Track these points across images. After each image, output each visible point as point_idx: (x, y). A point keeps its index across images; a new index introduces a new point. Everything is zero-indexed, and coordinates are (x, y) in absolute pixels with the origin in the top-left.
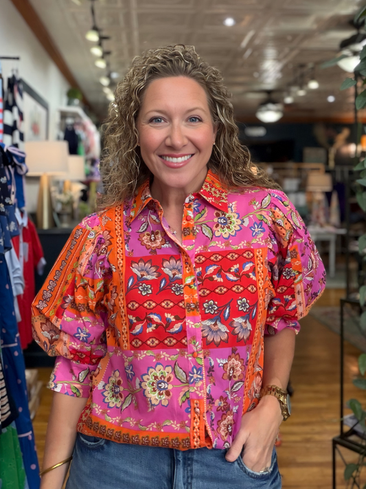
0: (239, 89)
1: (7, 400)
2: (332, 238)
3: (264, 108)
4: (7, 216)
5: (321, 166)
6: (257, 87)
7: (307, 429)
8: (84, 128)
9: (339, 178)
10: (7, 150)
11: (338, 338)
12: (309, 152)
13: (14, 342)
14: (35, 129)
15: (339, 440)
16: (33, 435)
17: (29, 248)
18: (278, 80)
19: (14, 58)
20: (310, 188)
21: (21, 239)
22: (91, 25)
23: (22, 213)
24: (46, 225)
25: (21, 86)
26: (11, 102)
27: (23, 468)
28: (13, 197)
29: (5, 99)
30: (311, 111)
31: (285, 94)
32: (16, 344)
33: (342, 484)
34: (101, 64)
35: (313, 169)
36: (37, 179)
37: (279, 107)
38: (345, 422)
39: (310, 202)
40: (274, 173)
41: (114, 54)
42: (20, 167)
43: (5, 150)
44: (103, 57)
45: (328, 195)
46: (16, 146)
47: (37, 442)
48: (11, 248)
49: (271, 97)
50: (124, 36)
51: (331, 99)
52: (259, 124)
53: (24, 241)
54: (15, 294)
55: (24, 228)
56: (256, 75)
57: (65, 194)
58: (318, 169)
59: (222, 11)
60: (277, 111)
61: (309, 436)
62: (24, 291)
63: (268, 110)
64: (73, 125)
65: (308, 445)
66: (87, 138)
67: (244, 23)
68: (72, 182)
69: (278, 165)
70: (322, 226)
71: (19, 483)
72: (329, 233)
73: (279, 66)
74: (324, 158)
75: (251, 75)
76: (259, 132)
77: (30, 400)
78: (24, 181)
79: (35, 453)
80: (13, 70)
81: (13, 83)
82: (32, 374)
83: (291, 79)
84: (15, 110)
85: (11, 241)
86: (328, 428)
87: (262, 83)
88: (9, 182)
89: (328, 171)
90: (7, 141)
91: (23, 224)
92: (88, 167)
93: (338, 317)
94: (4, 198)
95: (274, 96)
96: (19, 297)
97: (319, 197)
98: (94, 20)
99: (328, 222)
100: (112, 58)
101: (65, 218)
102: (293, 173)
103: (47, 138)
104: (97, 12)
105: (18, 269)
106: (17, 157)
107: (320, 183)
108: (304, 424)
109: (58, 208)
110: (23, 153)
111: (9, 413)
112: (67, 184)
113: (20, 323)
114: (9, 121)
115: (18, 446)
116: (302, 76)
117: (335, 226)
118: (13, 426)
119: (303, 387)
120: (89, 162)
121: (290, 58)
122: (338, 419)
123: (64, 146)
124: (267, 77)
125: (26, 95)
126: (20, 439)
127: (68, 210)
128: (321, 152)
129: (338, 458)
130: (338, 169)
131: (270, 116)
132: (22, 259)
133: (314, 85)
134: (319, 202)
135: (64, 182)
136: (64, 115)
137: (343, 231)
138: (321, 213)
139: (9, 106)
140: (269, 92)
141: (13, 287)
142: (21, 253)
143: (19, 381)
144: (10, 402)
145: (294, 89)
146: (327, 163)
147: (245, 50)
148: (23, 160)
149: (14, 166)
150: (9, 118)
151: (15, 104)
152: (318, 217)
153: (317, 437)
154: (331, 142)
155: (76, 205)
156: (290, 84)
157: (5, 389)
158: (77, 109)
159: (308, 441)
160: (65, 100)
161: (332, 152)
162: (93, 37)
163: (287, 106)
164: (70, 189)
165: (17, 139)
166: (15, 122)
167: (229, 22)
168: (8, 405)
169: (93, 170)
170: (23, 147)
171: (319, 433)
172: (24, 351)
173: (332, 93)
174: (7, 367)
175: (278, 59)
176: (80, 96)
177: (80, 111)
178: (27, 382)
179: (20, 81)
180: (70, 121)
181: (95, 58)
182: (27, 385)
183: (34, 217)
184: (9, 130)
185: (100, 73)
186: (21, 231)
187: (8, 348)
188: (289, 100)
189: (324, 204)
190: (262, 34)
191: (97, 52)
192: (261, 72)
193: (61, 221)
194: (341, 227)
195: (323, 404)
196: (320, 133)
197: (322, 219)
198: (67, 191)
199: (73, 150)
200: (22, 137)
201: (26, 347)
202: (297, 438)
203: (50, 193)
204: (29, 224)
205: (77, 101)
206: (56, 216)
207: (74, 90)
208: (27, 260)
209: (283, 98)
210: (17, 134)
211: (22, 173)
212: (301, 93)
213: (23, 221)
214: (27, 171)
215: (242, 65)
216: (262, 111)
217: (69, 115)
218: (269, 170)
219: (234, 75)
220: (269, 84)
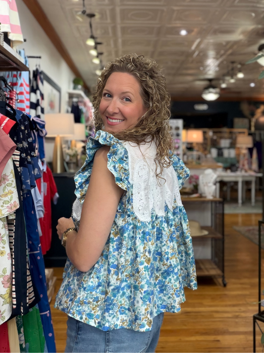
0: (190, 78)
1: (32, 290)
2: (253, 180)
3: (207, 91)
4: (33, 165)
5: (246, 131)
6: (202, 77)
7: (236, 309)
8: (85, 105)
9: (258, 139)
10: (33, 120)
11: (257, 247)
12: (237, 121)
13: (38, 250)
14: (52, 105)
15: (258, 316)
16: (50, 313)
17: (48, 186)
18: (216, 72)
19: (37, 57)
20: (238, 146)
21: (42, 180)
22: (90, 34)
23: (43, 162)
24: (59, 171)
25: (42, 76)
26: (35, 88)
27: (43, 335)
28: (37, 151)
29: (31, 85)
30: (239, 93)
31: (221, 82)
32: (39, 251)
33: (260, 346)
34: (97, 61)
35: (240, 133)
36: (53, 139)
37: (218, 90)
38: (262, 304)
39: (238, 155)
40: (214, 135)
41: (105, 54)
42: (42, 131)
43: (31, 120)
44: (97, 57)
45: (250, 150)
46: (39, 116)
47: (52, 318)
48: (35, 186)
49: (211, 84)
50: (112, 43)
51: (252, 85)
52: (204, 102)
53: (44, 181)
54: (38, 217)
55: (44, 172)
56: (201, 68)
57: (72, 150)
58: (244, 133)
59: (178, 25)
60: (216, 93)
61: (237, 314)
62: (44, 215)
63: (210, 92)
64: (77, 102)
65: (237, 320)
66: (87, 111)
67: (193, 34)
68: (76, 141)
69: (216, 130)
70: (246, 171)
71: (41, 345)
72: (251, 176)
73: (217, 63)
74: (247, 125)
75: (198, 68)
76: (203, 107)
77: (48, 289)
78: (44, 140)
79: (52, 325)
80: (36, 65)
81: (37, 74)
82: (49, 271)
83: (225, 71)
84: (38, 92)
85: (35, 181)
86: (250, 308)
87: (206, 74)
88: (34, 141)
89: (250, 134)
90: (32, 114)
91: (43, 170)
92: (88, 131)
93: (257, 233)
94: (31, 152)
95: (214, 83)
96: (40, 219)
97: (245, 151)
98: (92, 32)
99: (250, 169)
100: (103, 57)
101: (72, 165)
102: (226, 135)
103: (60, 111)
104: (93, 26)
105: (40, 200)
106: (39, 124)
107: (245, 142)
108: (234, 306)
109: (67, 159)
110: (43, 122)
111: (34, 298)
112: (73, 142)
113: (41, 237)
114: (34, 100)
115: (40, 321)
116: (233, 69)
117: (255, 171)
118: (37, 307)
119: (233, 280)
120: (88, 128)
121: (224, 57)
122: (257, 303)
123: (71, 117)
124: (209, 70)
125: (45, 82)
126: (41, 316)
127: (74, 160)
128: (246, 121)
129: (257, 329)
130: (257, 132)
131: (211, 96)
132: (42, 194)
133: (240, 75)
134: (244, 155)
135: (71, 141)
136: (71, 96)
137: (260, 175)
138: (246, 162)
139: (34, 90)
140: (210, 80)
141: (37, 213)
142: (42, 189)
143: (41, 277)
144: (35, 291)
145: (227, 78)
146: (250, 128)
147: (194, 52)
148: (43, 127)
149: (38, 130)
150: (34, 98)
151: (38, 88)
152: (243, 165)
153: (243, 315)
154: (253, 114)
155: (79, 157)
156: (224, 75)
157: (31, 282)
158: (80, 92)
159: (237, 317)
160: (72, 85)
161: (253, 120)
162: (91, 43)
163: (223, 89)
164: (75, 146)
165: (39, 113)
166: (38, 101)
167: (183, 33)
168: (33, 292)
169: (91, 133)
170: (43, 117)
171: (244, 312)
172: (44, 256)
173: (253, 81)
174: (32, 267)
175: (216, 58)
176: (82, 83)
177: (82, 93)
178: (46, 277)
179: (42, 73)
180: (75, 100)
181: (92, 57)
182: (46, 279)
183: (51, 165)
184: (34, 106)
185: (96, 67)
186: (42, 174)
187: (33, 254)
188: (224, 86)
189: (247, 156)
190: (206, 41)
191: (94, 53)
192: (205, 67)
193: (70, 168)
194: (259, 172)
195: (247, 292)
196: (245, 108)
197: (246, 167)
198: (74, 148)
199: (78, 120)
200: (43, 111)
201: (45, 253)
202: (230, 315)
203: (61, 149)
204: (47, 169)
205: (80, 87)
206: (66, 164)
207: (78, 79)
208: (46, 194)
209: (220, 84)
210: (39, 108)
211: (42, 135)
212: (232, 81)
213: (44, 168)
214: (46, 134)
215: (192, 62)
216: (206, 93)
217: (75, 96)
218: (210, 133)
219: (187, 69)
220: (210, 75)
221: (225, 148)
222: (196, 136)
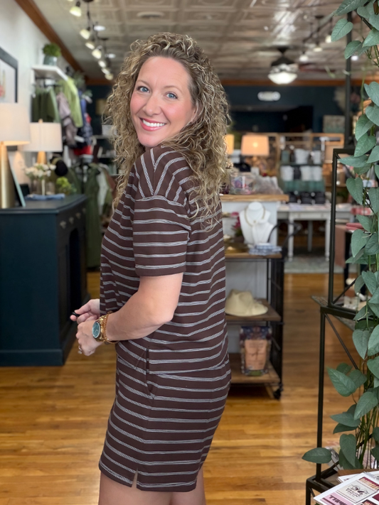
0: (249, 46)
3: (277, 69)
5: (342, 137)
6: (268, 44)
12: (327, 119)
18: (292, 34)
20: (328, 161)
31: (300, 52)
39: (327, 177)
49: (284, 56)
51: (355, 58)
52: (272, 87)
56: (266, 28)
58: (339, 141)
60: (291, 72)
63: (281, 71)
69: (290, 135)
73: (292, 18)
74: (344, 128)
75: (260, 28)
76: (272, 97)
83: (307, 34)
87: (275, 37)
95: (288, 54)
100: (96, 5)
102: (308, 144)
116: (319, 30)
124: (280, 32)
128: (342, 119)
131: (284, 77)
133: (330, 41)
134: (339, 180)
136: (40, 76)
140: (282, 49)
145: (312, 46)
154: (355, 109)
156: (305, 40)
158: (56, 67)
160: (42, 57)
163: (302, 65)
176: (58, 53)
177: (61, 73)
188: (304, 59)
192: (273, 25)
196: (341, 97)
205: (55, 59)
207: (53, 45)
209: (298, 56)
212: (318, 50)
215: (249, 16)
216: (275, 73)
217: (48, 76)
218: (281, 141)
219: (241, 28)
220: (281, 39)
221: (304, 165)
222: (256, 144)
